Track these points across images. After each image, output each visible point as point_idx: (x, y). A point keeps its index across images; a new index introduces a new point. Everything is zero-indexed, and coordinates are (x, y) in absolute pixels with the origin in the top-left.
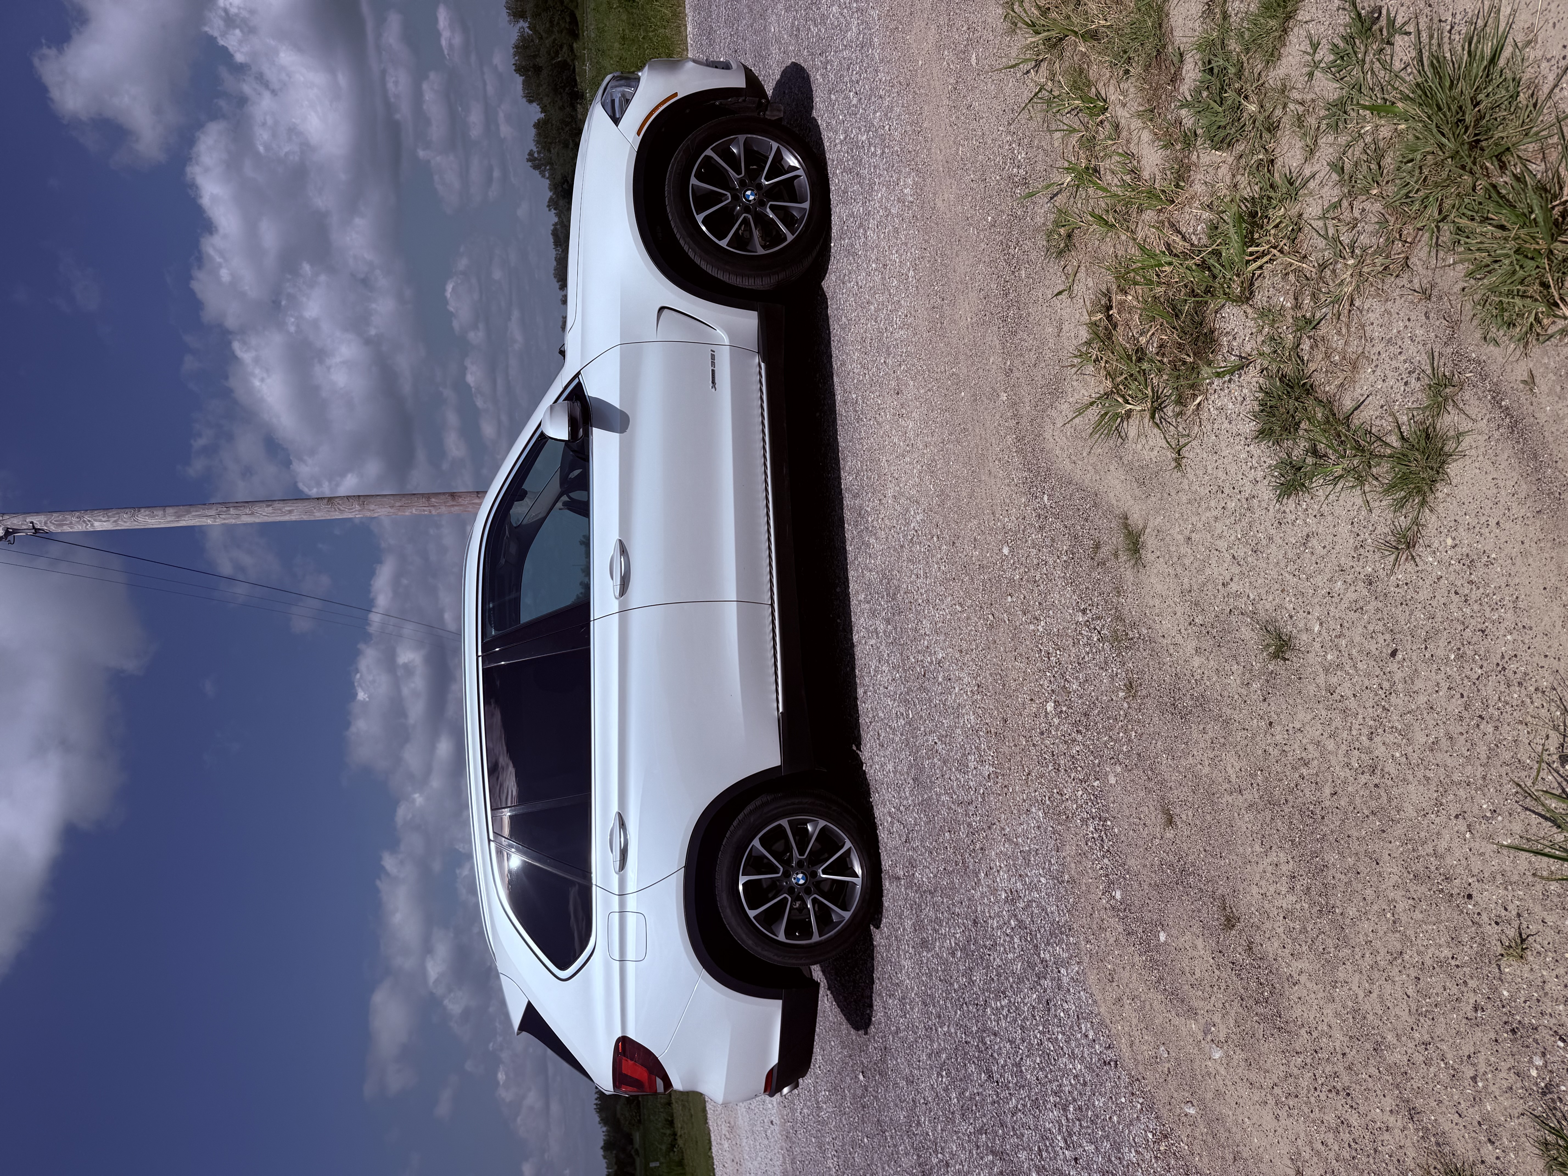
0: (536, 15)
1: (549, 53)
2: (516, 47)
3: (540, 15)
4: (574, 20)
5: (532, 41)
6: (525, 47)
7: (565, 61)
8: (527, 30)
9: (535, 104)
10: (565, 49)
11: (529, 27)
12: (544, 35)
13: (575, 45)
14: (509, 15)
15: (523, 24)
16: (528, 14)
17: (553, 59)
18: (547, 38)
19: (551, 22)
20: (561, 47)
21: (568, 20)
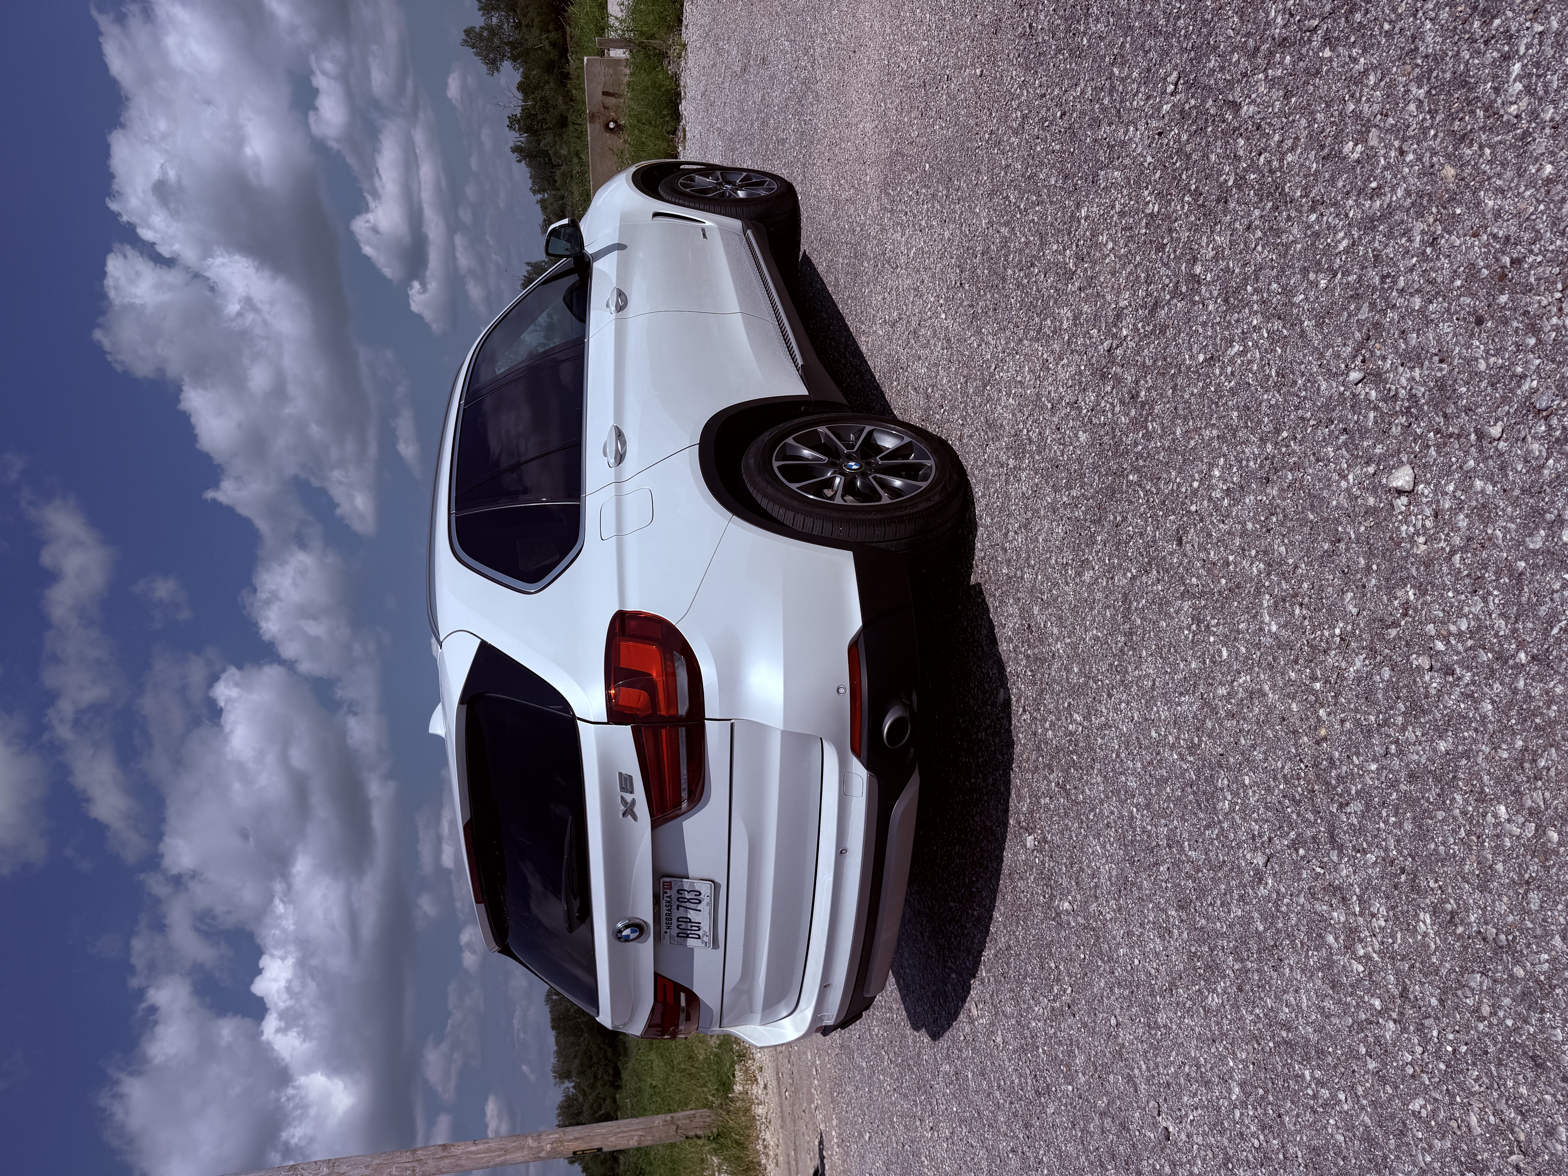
0: (582, 1073)
1: (591, 1107)
2: (560, 1107)
3: (584, 1072)
4: (617, 1073)
5: (576, 1100)
6: (570, 1106)
7: (608, 1113)
8: (572, 1090)
9: (576, 1164)
10: (608, 1101)
11: (574, 1087)
12: (588, 1090)
13: (618, 1096)
14: (555, 1077)
15: (569, 1084)
16: (574, 1073)
17: (596, 1112)
18: (590, 1094)
19: (595, 1077)
20: (604, 1100)
21: (611, 1072)
